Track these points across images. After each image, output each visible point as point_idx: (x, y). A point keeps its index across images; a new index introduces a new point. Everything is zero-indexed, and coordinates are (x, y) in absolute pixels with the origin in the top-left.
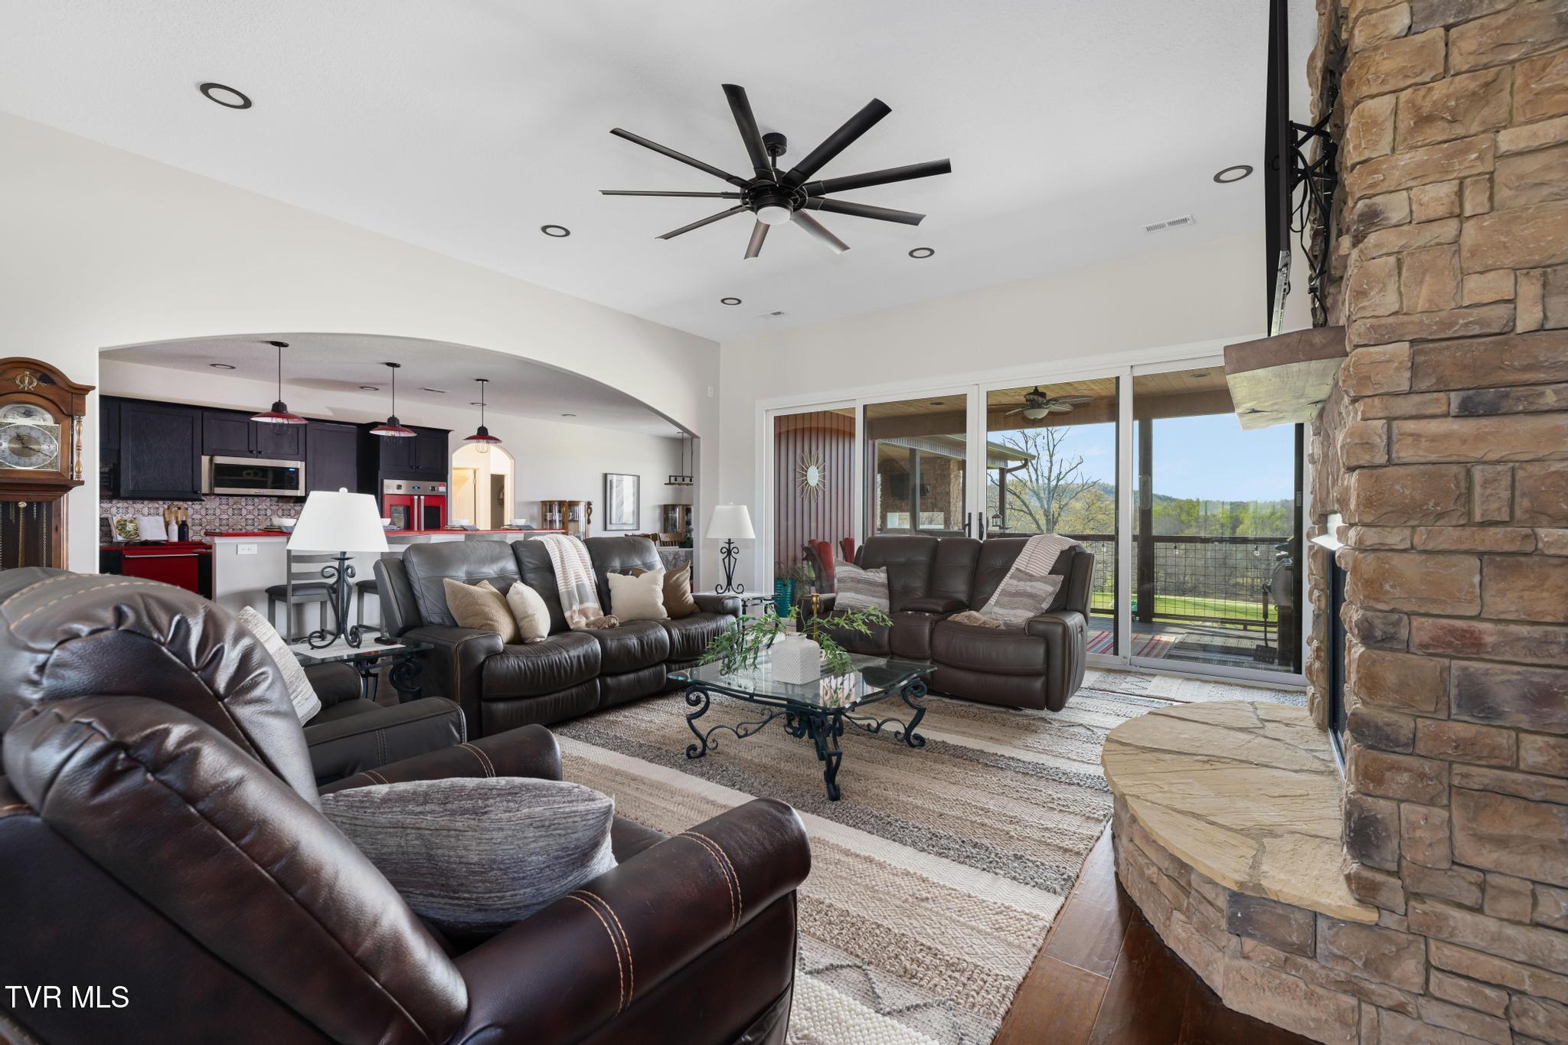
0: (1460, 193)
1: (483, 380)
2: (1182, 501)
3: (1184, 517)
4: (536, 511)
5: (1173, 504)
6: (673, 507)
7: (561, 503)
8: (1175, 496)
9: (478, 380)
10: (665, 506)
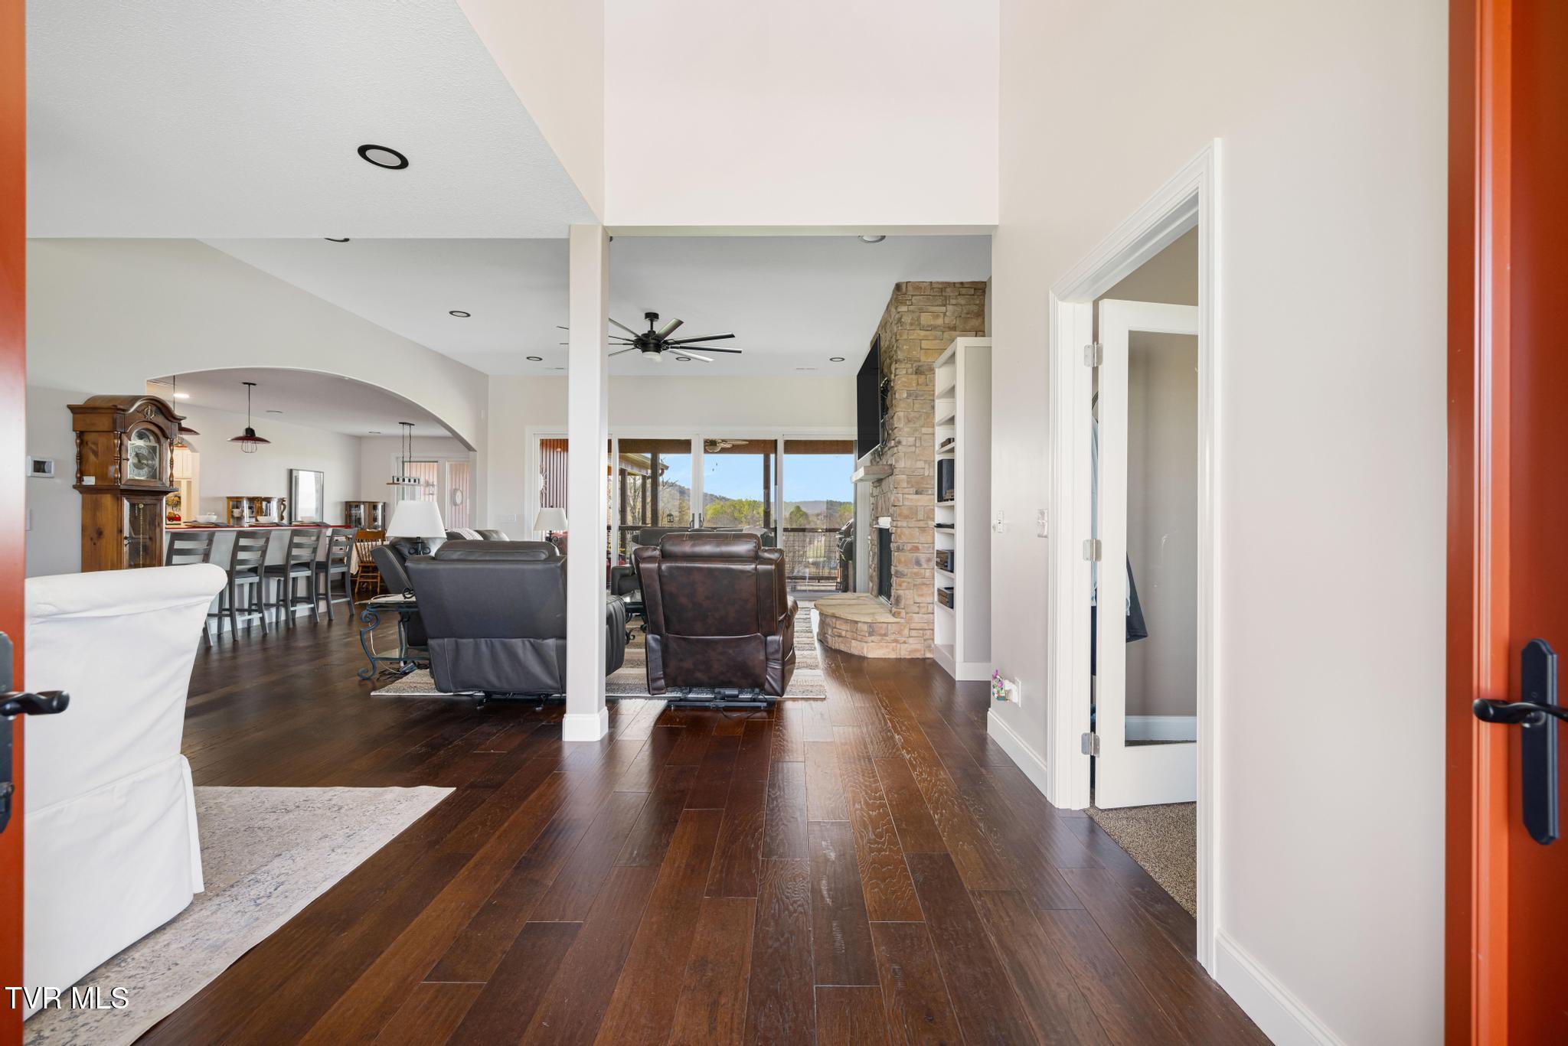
0: (915, 440)
1: (249, 384)
2: (734, 501)
3: (736, 515)
4: (223, 507)
5: (728, 503)
6: (357, 505)
7: (251, 500)
8: (728, 496)
9: (245, 383)
10: (347, 502)
